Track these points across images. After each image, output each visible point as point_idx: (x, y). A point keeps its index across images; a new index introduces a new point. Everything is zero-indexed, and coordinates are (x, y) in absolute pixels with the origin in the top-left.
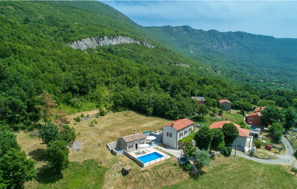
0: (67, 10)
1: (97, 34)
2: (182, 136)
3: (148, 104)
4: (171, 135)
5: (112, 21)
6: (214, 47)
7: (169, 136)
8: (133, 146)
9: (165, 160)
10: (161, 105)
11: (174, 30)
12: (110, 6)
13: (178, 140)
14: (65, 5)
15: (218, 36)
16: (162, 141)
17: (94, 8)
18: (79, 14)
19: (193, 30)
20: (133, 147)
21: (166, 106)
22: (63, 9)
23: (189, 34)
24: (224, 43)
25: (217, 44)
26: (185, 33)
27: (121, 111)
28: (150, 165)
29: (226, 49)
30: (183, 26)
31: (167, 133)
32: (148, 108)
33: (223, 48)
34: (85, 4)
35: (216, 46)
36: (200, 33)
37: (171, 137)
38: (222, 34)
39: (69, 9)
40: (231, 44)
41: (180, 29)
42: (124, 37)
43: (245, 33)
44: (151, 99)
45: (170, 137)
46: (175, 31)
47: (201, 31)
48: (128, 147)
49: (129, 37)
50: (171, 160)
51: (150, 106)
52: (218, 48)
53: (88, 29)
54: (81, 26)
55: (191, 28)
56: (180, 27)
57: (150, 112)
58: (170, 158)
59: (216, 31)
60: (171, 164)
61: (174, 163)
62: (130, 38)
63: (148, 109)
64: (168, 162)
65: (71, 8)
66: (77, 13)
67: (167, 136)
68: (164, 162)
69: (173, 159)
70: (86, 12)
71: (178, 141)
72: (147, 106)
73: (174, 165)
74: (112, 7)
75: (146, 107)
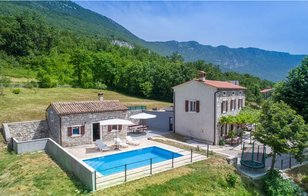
0: (57, 16)
1: (88, 37)
2: (227, 111)
3: (143, 75)
4: (196, 106)
5: (109, 31)
6: (224, 64)
7: (191, 110)
8: (83, 128)
9: (189, 166)
10: (168, 77)
11: (180, 45)
12: (108, 18)
13: (219, 116)
14: (54, 11)
15: (228, 53)
16: (171, 128)
17: (90, 19)
18: (70, 21)
19: (201, 46)
20: (83, 133)
21: (178, 79)
22: (52, 15)
23: (197, 50)
24: (235, 61)
25: (228, 61)
26: (192, 48)
27: (90, 87)
28: (127, 183)
29: (237, 67)
30: (189, 42)
31: (187, 102)
32: (142, 82)
33: (234, 65)
34: (80, 14)
35: (226, 63)
36: (208, 49)
37: (198, 111)
38: (233, 50)
39: (60, 15)
40: (243, 61)
41: (186, 45)
42: (122, 42)
43: (258, 49)
44: (148, 67)
45: (195, 112)
46: (180, 47)
47: (209, 47)
48: (64, 131)
49: (127, 42)
50: (211, 165)
51: (147, 80)
52: (228, 65)
53: (78, 32)
54: (70, 29)
55: (198, 43)
56: (186, 42)
57: (146, 90)
58: (205, 160)
59: (226, 47)
60: (213, 179)
61: (223, 178)
62: (129, 44)
63: (143, 84)
64: (203, 173)
65: (61, 15)
66: (68, 19)
67: (187, 110)
68: (186, 171)
69: (216, 164)
70: (79, 20)
71: (217, 121)
72: (140, 79)
73: (226, 183)
74: (110, 19)
75: (138, 82)
